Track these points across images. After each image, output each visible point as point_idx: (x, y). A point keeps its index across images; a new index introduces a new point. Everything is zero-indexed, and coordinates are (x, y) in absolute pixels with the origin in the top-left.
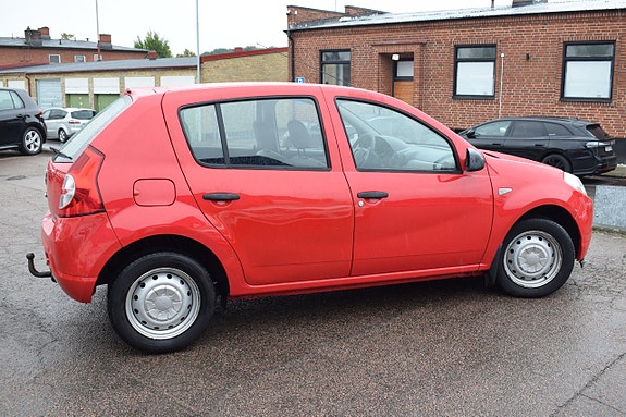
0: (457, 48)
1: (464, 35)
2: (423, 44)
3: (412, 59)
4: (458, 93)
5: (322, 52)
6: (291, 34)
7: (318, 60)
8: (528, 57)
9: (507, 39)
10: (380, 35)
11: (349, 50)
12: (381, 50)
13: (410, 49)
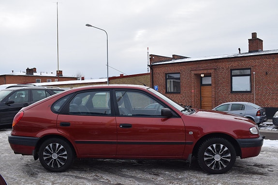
0: (231, 70)
1: (235, 64)
2: (215, 69)
3: (210, 76)
4: (233, 90)
5: (166, 74)
6: (151, 67)
7: (164, 78)
8: (267, 73)
9: (256, 66)
10: (194, 66)
11: (179, 73)
12: (195, 72)
13: (209, 71)
